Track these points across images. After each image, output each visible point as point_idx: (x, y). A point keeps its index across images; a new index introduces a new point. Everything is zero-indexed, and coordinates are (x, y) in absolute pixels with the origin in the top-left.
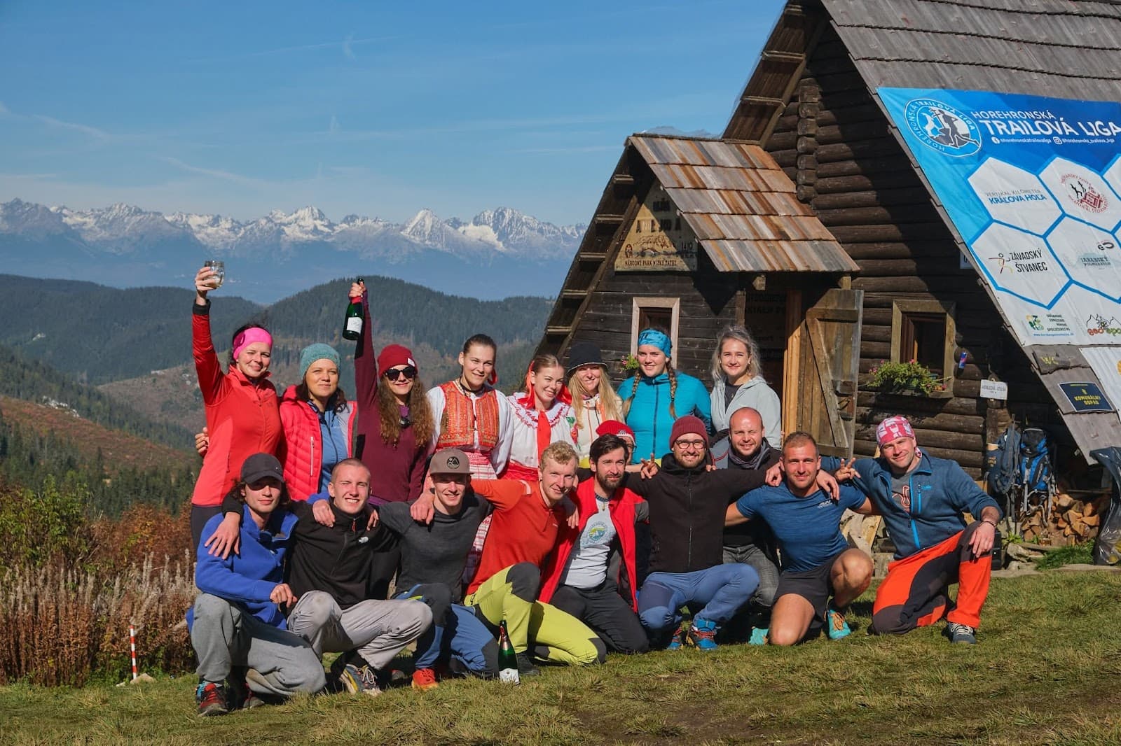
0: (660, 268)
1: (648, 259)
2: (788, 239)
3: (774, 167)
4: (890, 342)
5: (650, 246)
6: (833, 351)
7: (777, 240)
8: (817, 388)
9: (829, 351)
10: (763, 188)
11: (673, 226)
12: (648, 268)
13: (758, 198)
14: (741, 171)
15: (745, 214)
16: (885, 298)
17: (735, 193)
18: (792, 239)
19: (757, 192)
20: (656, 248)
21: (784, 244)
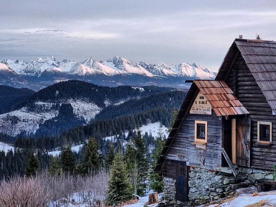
0: (202, 113)
1: (198, 111)
2: (233, 107)
3: (227, 87)
4: (257, 131)
5: (199, 108)
6: (244, 134)
7: (230, 107)
8: (240, 142)
9: (243, 134)
10: (226, 93)
11: (205, 103)
12: (199, 113)
13: (224, 95)
14: (220, 88)
15: (222, 100)
16: (256, 121)
17: (219, 95)
18: (234, 106)
19: (224, 94)
20: (200, 108)
21: (232, 108)
